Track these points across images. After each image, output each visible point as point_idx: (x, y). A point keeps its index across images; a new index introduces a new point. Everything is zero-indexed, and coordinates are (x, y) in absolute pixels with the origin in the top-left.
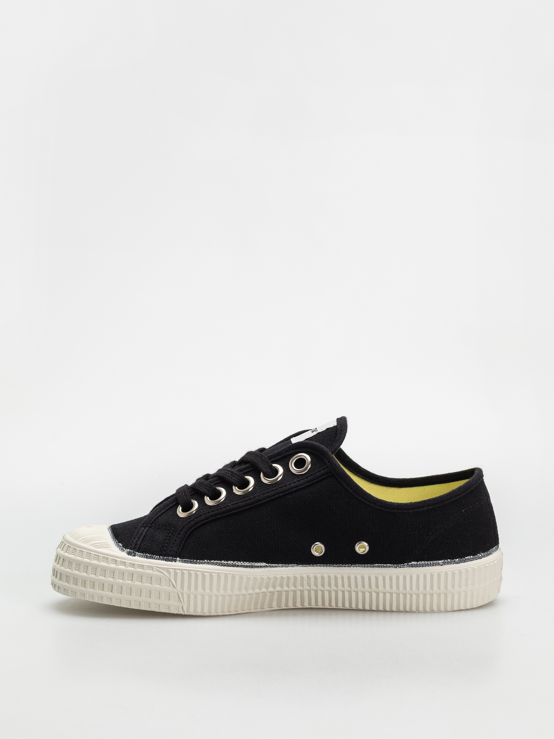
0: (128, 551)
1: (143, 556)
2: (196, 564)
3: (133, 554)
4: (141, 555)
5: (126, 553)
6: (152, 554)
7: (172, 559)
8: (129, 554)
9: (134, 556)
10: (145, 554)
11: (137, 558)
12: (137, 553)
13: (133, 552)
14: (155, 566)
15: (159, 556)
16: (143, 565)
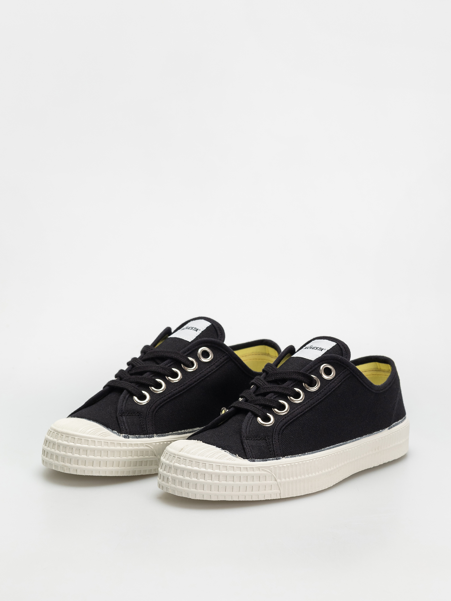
0: (124, 435)
1: (134, 437)
2: (165, 436)
3: (127, 437)
4: (132, 437)
5: (122, 437)
6: (140, 435)
7: (152, 436)
8: (125, 437)
9: (129, 438)
10: (135, 436)
11: (130, 439)
12: (130, 436)
13: (127, 435)
14: (144, 443)
15: (144, 435)
16: (138, 444)
